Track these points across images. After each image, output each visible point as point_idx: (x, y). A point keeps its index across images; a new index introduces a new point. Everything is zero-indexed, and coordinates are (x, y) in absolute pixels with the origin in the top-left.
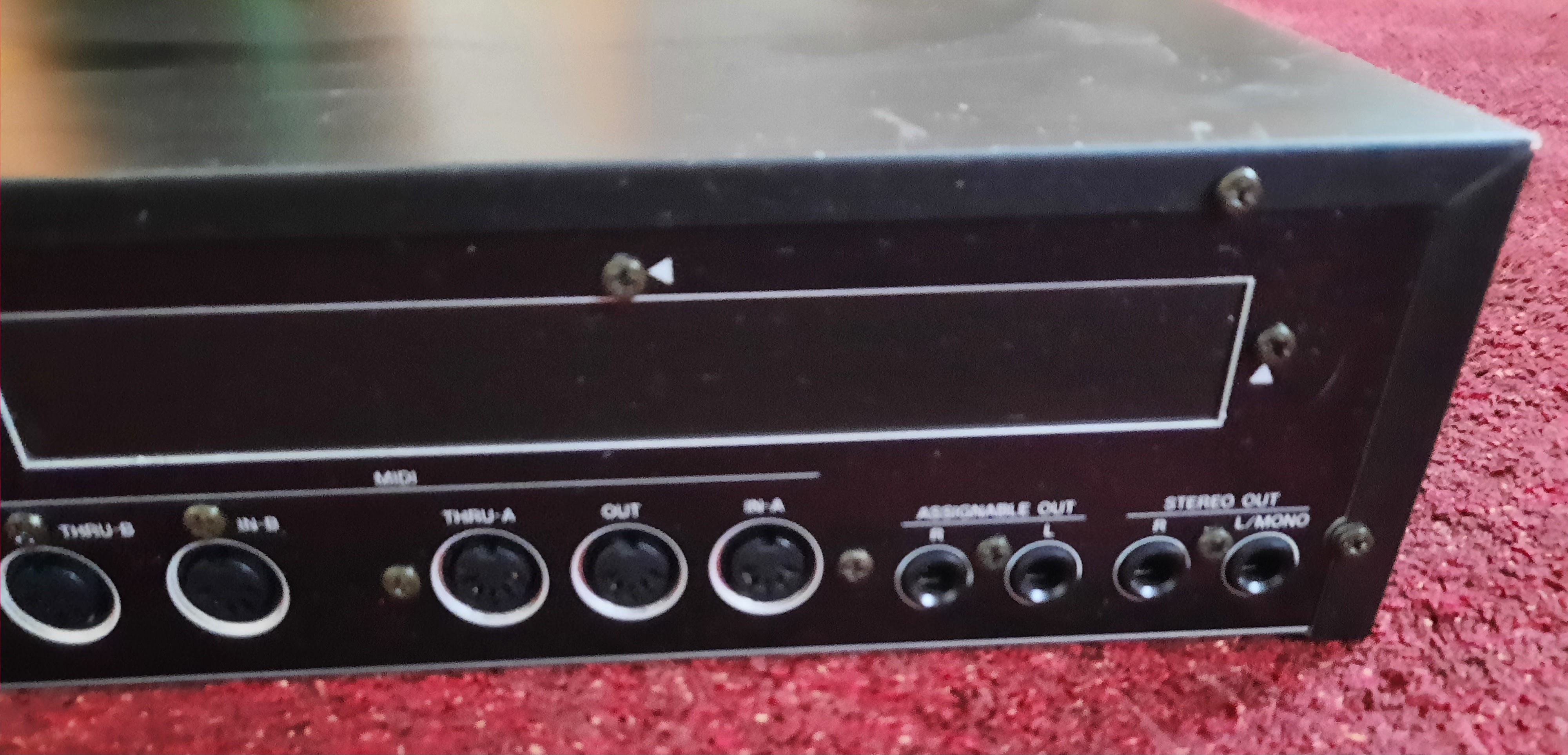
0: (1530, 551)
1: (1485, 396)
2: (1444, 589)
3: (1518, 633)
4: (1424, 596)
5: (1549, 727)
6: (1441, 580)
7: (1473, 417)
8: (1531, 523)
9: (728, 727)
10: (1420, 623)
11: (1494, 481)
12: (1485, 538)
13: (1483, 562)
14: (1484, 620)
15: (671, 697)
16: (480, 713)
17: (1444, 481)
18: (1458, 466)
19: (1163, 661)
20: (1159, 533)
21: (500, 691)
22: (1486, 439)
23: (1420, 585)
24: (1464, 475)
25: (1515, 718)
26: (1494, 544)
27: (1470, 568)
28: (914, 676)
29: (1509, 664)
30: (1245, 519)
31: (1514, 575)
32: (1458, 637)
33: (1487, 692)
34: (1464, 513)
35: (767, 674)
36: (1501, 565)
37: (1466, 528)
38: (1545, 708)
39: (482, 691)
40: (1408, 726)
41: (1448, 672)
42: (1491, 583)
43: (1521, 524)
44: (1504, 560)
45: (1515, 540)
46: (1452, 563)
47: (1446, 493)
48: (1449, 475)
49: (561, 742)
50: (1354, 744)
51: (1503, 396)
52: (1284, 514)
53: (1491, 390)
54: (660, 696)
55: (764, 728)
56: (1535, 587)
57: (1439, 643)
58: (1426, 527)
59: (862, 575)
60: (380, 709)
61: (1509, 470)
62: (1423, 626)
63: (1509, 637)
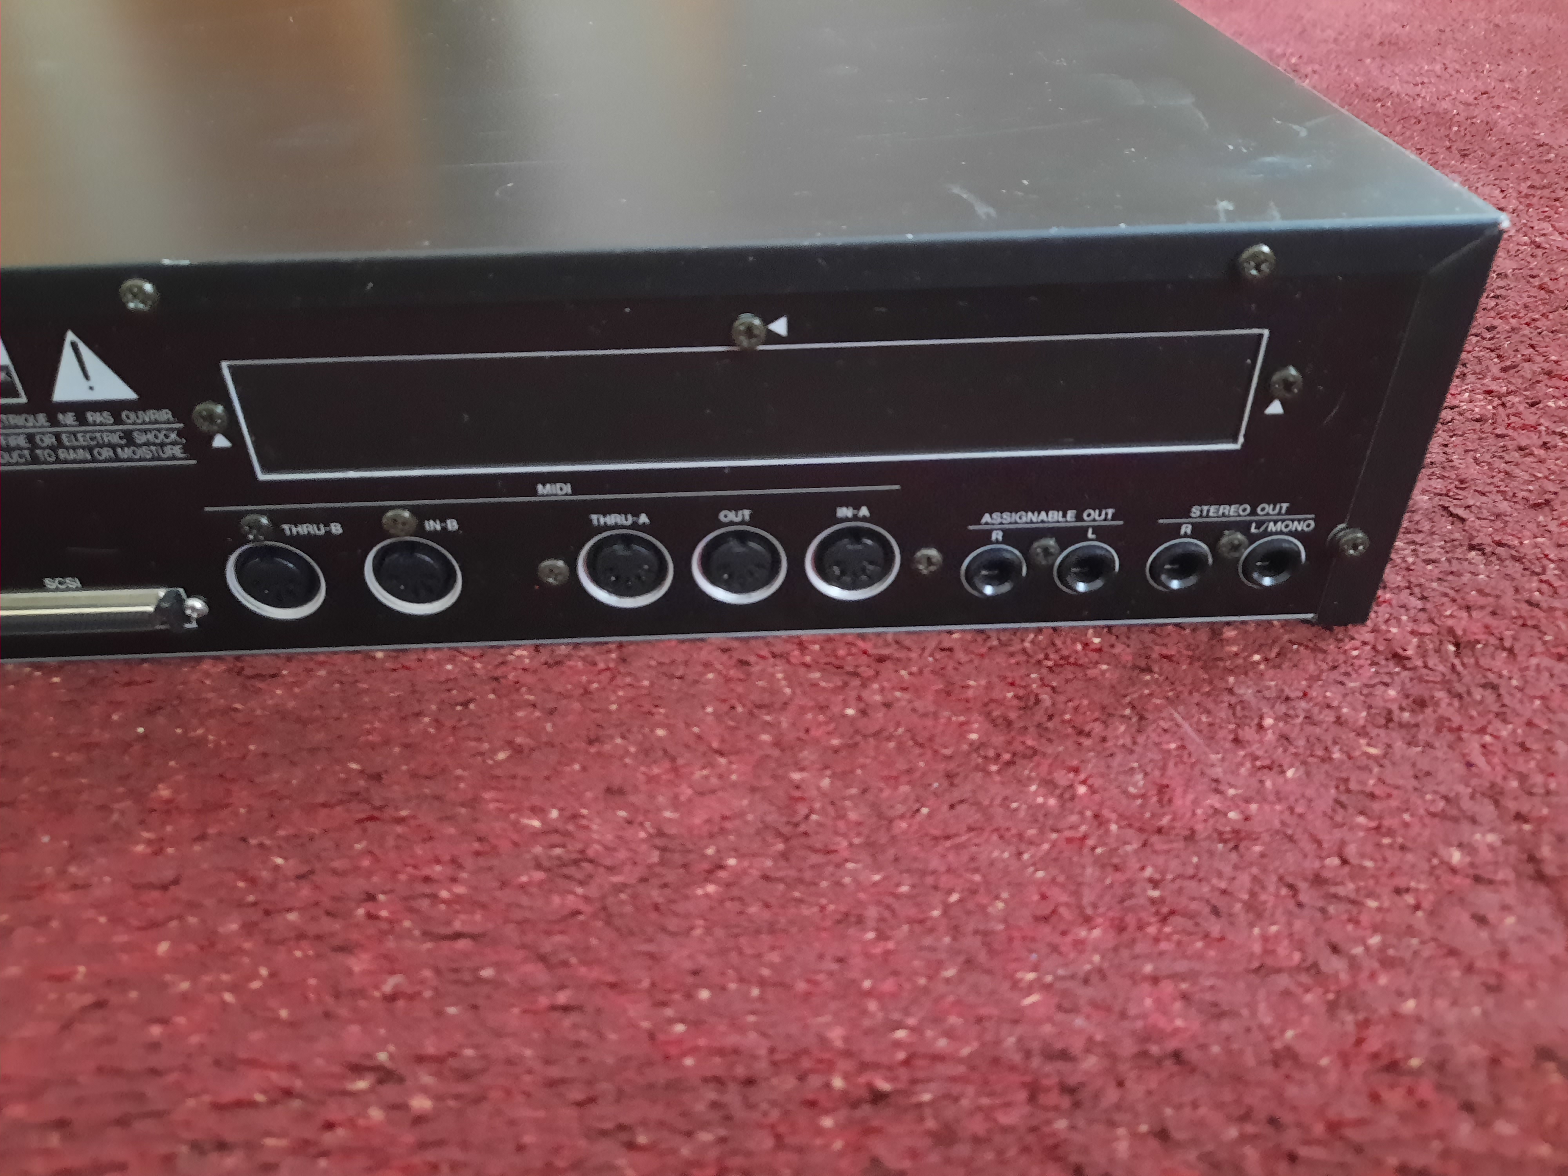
0: (1557, 583)
1: (1535, 428)
2: (1470, 616)
3: (1534, 661)
4: (1450, 622)
5: (1549, 749)
6: (1468, 608)
7: (1521, 449)
8: (1561, 556)
9: (821, 718)
10: (1443, 648)
11: (1532, 512)
12: (1515, 569)
13: (1510, 592)
14: (1504, 649)
15: (774, 691)
16: (613, 698)
17: (1485, 511)
18: (1500, 497)
19: (1206, 676)
20: (1186, 535)
21: (628, 680)
22: (1530, 471)
23: (1448, 613)
24: (1504, 506)
25: (1519, 740)
26: (1523, 575)
27: (1498, 597)
28: (983, 682)
29: (1520, 689)
30: (1259, 524)
31: (1537, 606)
32: (1477, 663)
33: (1497, 715)
34: (1499, 544)
35: (856, 674)
36: (1526, 595)
37: (1499, 559)
38: (1547, 732)
39: (613, 679)
40: (1422, 743)
41: (1465, 696)
42: (1514, 613)
43: (1552, 556)
44: (1531, 591)
45: (1544, 571)
46: (1480, 592)
47: (1484, 523)
48: (1490, 506)
49: (681, 725)
50: (1369, 756)
51: (1553, 427)
52: (1293, 521)
53: (1542, 421)
54: (764, 689)
55: (852, 720)
56: (1556, 618)
57: (1459, 668)
58: (1460, 556)
59: (933, 568)
60: (530, 691)
61: (1547, 502)
62: (1447, 651)
63: (1524, 665)
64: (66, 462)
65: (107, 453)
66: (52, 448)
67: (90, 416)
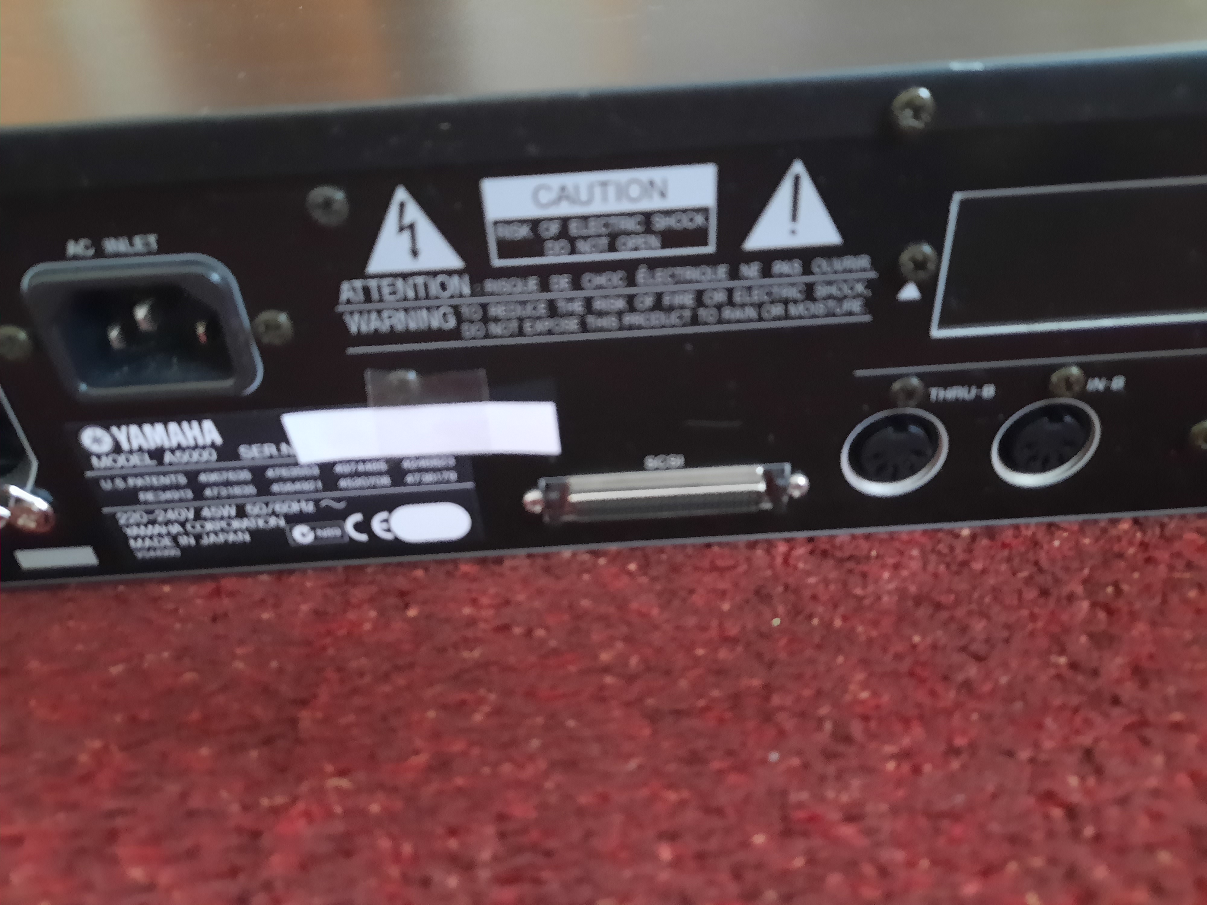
64: (729, 322)
65: (777, 310)
66: (719, 307)
67: (779, 267)
